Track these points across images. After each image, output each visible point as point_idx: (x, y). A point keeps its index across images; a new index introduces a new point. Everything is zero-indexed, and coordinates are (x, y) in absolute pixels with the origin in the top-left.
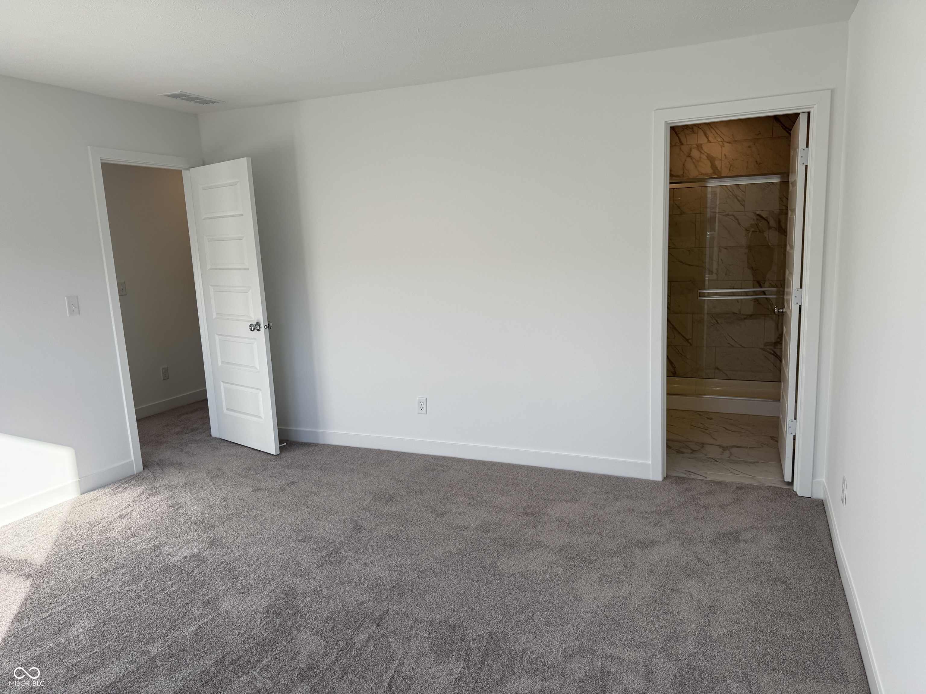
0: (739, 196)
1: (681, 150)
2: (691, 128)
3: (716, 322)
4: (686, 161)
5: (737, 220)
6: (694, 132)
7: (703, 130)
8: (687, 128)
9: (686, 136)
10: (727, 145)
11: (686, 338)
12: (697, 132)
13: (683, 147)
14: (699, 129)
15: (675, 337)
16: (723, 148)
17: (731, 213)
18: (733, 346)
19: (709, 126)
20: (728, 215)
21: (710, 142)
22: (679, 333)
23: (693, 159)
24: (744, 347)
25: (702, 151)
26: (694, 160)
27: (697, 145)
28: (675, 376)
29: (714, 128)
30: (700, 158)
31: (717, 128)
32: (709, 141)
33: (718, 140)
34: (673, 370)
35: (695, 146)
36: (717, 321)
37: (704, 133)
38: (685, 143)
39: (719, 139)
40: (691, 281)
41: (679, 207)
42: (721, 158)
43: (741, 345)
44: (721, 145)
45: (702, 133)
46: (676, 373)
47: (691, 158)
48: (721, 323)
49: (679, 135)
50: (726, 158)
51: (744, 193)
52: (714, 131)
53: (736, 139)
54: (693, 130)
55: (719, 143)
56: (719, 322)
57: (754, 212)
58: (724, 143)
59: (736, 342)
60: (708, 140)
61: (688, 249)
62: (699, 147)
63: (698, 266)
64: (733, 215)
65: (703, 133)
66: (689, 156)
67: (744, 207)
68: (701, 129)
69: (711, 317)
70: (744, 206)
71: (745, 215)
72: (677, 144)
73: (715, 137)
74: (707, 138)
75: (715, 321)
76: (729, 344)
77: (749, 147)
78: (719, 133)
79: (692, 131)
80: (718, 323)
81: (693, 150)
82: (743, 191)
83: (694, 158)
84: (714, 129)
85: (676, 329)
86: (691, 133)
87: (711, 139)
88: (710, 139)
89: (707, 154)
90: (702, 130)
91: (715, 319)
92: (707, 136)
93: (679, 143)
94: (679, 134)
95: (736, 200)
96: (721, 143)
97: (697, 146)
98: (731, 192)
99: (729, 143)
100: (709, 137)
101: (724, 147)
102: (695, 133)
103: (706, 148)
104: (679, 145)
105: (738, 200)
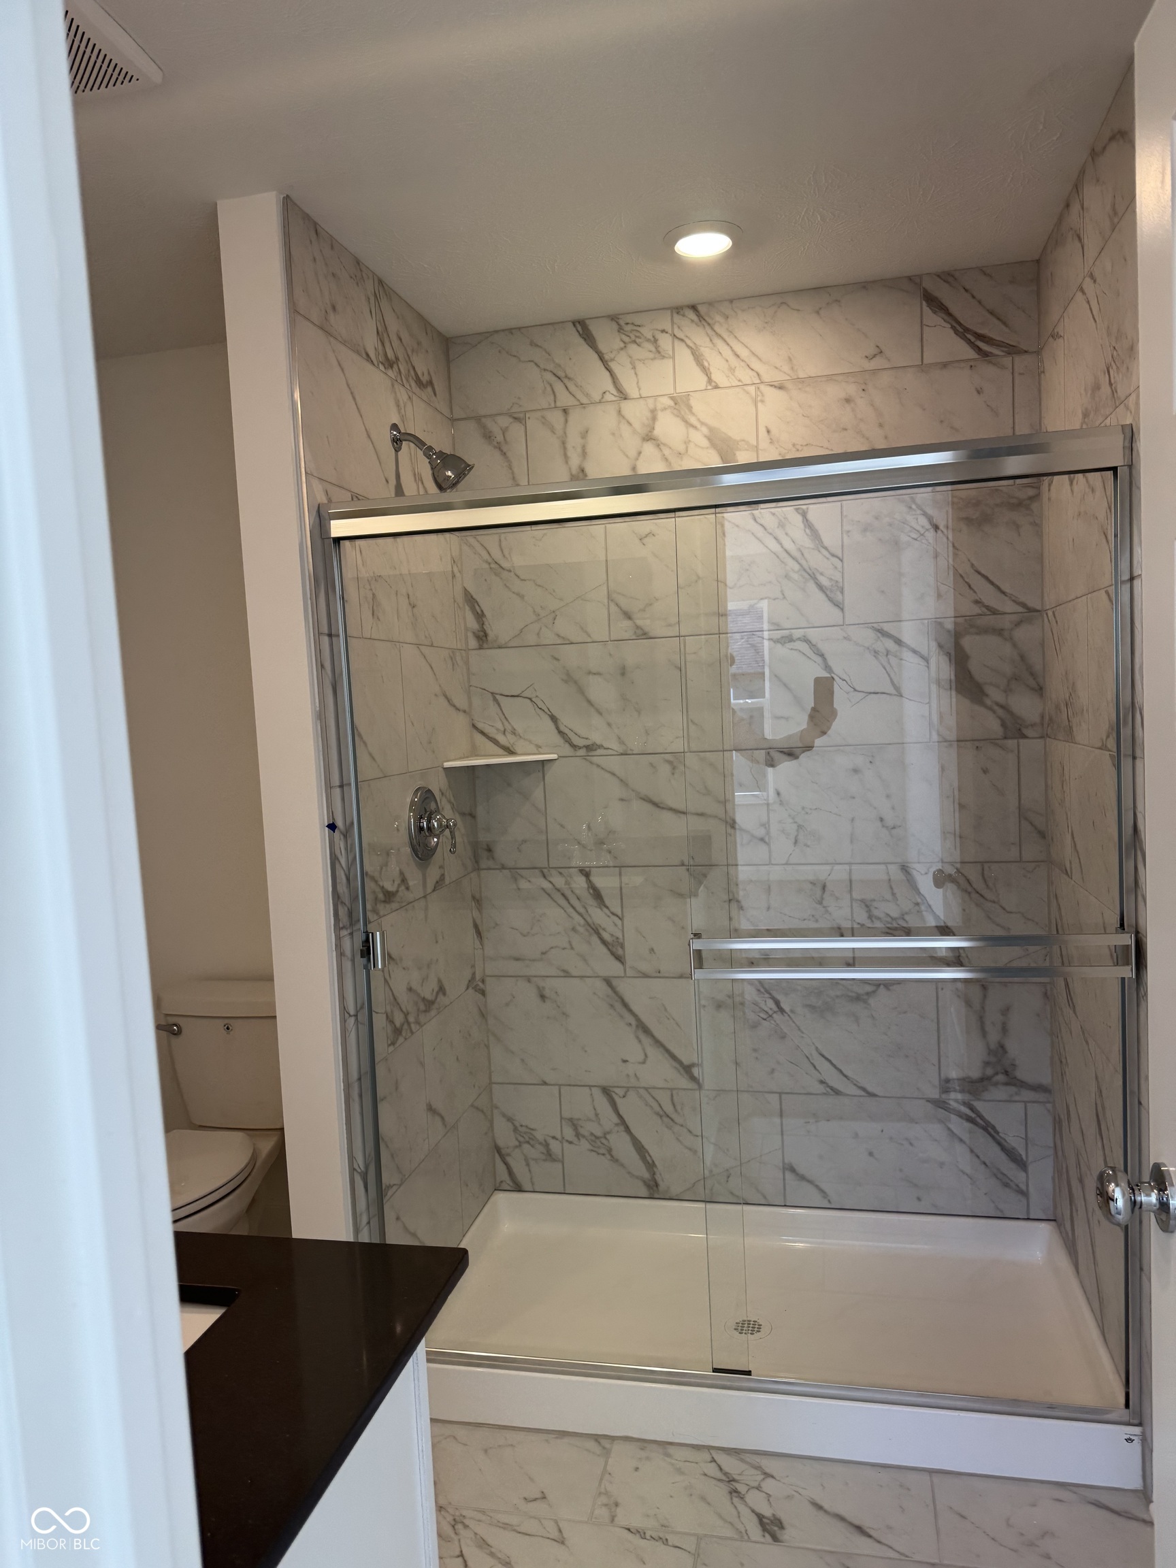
0: (822, 574)
1: (624, 417)
2: (648, 340)
3: (775, 1009)
4: (640, 453)
5: (822, 656)
6: (659, 352)
7: (691, 345)
8: (638, 340)
9: (634, 368)
10: (770, 393)
11: (680, 1063)
12: (671, 353)
13: (628, 408)
14: (676, 341)
15: (646, 1056)
16: (759, 404)
17: (797, 634)
18: (837, 1092)
19: (710, 331)
20: (790, 639)
21: (717, 387)
22: (658, 1043)
23: (662, 447)
24: (874, 1095)
25: (693, 420)
26: (667, 452)
27: (672, 398)
28: (658, 1196)
29: (725, 337)
30: (687, 442)
31: (735, 337)
32: (713, 384)
33: (742, 379)
34: (647, 1175)
35: (667, 402)
36: (777, 1003)
37: (693, 353)
38: (632, 391)
39: (746, 376)
40: (683, 865)
41: (628, 616)
42: (755, 444)
43: (864, 1089)
44: (754, 394)
45: (687, 352)
46: (657, 1185)
47: (658, 445)
48: (792, 1011)
49: (613, 365)
50: (772, 442)
51: (839, 564)
52: (726, 347)
53: (802, 375)
54: (657, 348)
55: (746, 388)
56: (786, 1006)
57: (875, 625)
58: (762, 387)
59: (846, 1076)
60: (710, 380)
61: (668, 757)
62: (680, 404)
63: (702, 815)
64: (806, 640)
65: (691, 358)
66: (649, 437)
67: (842, 610)
68: (682, 340)
69: (759, 990)
70: (839, 606)
71: (845, 638)
72: (609, 397)
73: (732, 370)
74: (706, 371)
75: (771, 1004)
76: (822, 1082)
77: (848, 400)
78: (744, 353)
79: (654, 349)
80: (782, 1010)
81: (660, 415)
82: (833, 555)
83: (665, 445)
84: (725, 341)
85: (646, 1031)
86: (651, 355)
87: (718, 377)
88: (713, 377)
89: (711, 429)
90: (688, 346)
91: (773, 998)
92: (706, 364)
93: (615, 393)
94: (612, 360)
95: (811, 586)
96: (752, 389)
97: (672, 403)
98: (794, 558)
99: (781, 388)
100: (711, 370)
101: (762, 401)
102: (663, 357)
103: (703, 408)
104: (614, 398)
105: (821, 587)
